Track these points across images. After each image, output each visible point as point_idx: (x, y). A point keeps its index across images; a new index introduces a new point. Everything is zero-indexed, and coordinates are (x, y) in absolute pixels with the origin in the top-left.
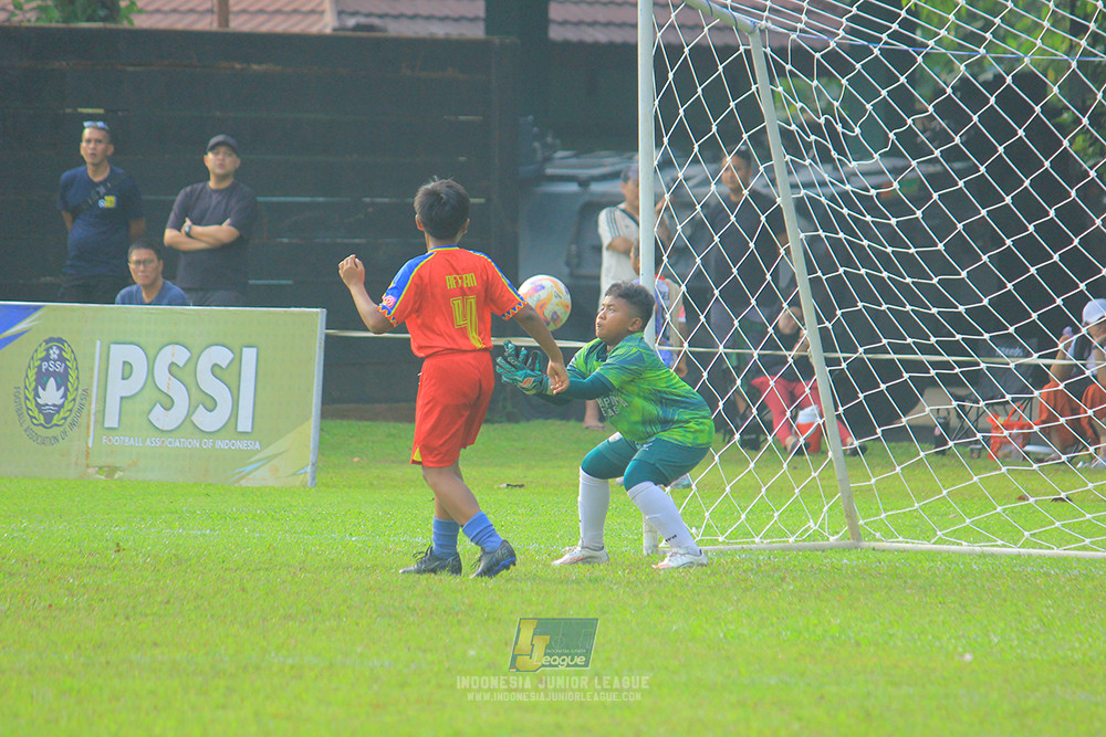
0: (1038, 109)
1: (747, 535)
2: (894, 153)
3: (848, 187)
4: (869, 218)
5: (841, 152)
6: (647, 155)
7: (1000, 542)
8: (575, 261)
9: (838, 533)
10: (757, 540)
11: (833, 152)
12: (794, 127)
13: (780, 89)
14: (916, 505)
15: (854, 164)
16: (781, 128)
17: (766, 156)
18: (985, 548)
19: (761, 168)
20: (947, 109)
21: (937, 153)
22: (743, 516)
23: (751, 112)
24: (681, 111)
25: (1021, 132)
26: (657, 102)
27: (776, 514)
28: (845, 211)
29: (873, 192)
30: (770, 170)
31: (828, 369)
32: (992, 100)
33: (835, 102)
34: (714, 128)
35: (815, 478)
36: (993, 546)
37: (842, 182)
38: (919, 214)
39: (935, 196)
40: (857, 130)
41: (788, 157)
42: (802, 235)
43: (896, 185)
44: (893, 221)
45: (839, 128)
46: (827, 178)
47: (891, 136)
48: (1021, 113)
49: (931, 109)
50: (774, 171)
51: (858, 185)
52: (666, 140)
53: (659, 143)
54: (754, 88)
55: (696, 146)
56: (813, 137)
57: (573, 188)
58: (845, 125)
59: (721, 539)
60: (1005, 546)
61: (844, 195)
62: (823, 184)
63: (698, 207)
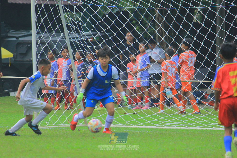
0: (128, 20)
1: (59, 123)
2: (94, 30)
3: (83, 39)
4: (88, 46)
5: (81, 30)
6: (34, 31)
7: (121, 124)
8: (15, 57)
9: (81, 123)
10: (62, 125)
11: (79, 30)
12: (70, 24)
13: (66, 15)
14: (100, 116)
15: (84, 33)
16: (66, 24)
17: (63, 31)
18: (117, 126)
19: (62, 34)
20: (106, 20)
21: (104, 30)
22: (59, 119)
23: (59, 20)
24: (42, 20)
25: (124, 26)
26: (36, 18)
27: (67, 118)
28: (82, 45)
29: (89, 40)
30: (64, 35)
31: (79, 83)
32: (117, 18)
33: (79, 18)
34: (50, 25)
35: (76, 109)
36: (119, 125)
37: (81, 37)
38: (100, 45)
39: (104, 41)
40: (85, 25)
41: (68, 32)
42: (72, 50)
43: (95, 38)
44: (94, 47)
45: (81, 24)
46: (78, 37)
47: (93, 26)
48: (124, 21)
49: (103, 20)
50: (65, 35)
51: (86, 38)
52: (38, 27)
53: (37, 28)
54: (60, 15)
55: (46, 29)
56: (74, 27)
57: (15, 39)
58: (82, 24)
59: (53, 124)
60: (121, 125)
61: (82, 40)
62: (77, 38)
63: (47, 44)
